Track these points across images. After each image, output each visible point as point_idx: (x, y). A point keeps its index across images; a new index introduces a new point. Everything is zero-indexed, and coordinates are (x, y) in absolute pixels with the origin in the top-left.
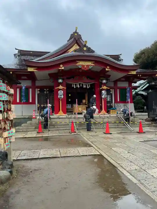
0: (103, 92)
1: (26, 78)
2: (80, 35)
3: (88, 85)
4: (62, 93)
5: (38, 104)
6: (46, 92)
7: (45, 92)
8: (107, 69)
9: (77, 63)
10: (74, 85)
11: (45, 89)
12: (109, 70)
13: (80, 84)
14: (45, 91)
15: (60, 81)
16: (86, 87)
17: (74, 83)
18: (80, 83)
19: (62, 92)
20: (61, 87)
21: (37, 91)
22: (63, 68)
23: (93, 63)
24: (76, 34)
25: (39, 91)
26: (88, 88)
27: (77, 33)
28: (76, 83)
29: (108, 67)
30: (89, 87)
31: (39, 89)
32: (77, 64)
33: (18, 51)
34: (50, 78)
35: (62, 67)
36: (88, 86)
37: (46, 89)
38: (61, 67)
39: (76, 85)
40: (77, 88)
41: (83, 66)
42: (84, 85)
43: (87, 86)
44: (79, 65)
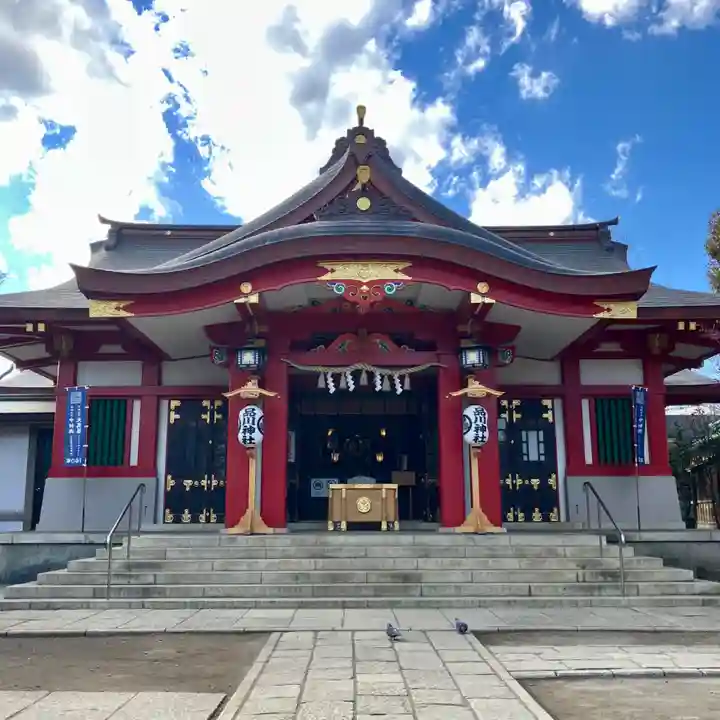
0: (470, 412)
1: (117, 349)
2: (381, 142)
3: (397, 381)
4: (257, 418)
5: (167, 473)
6: (212, 418)
7: (206, 417)
8: (475, 299)
9: (326, 271)
10: (330, 380)
11: (206, 403)
12: (488, 300)
13: (356, 375)
14: (204, 410)
15: (248, 358)
16: (387, 387)
17: (331, 371)
18: (359, 366)
19: (259, 413)
20: (251, 389)
21: (170, 410)
22: (254, 299)
23: (405, 271)
24: (361, 139)
25: (177, 410)
26: (399, 391)
27: (368, 133)
28: (337, 370)
29: (483, 287)
30: (407, 386)
31: (175, 403)
32: (324, 278)
33: (108, 227)
34: (212, 349)
35: (251, 293)
36: (402, 383)
37: (212, 404)
38: (246, 295)
39: (337, 378)
40: (342, 393)
41: (353, 285)
42: (378, 378)
43: (393, 385)
44: (333, 282)
